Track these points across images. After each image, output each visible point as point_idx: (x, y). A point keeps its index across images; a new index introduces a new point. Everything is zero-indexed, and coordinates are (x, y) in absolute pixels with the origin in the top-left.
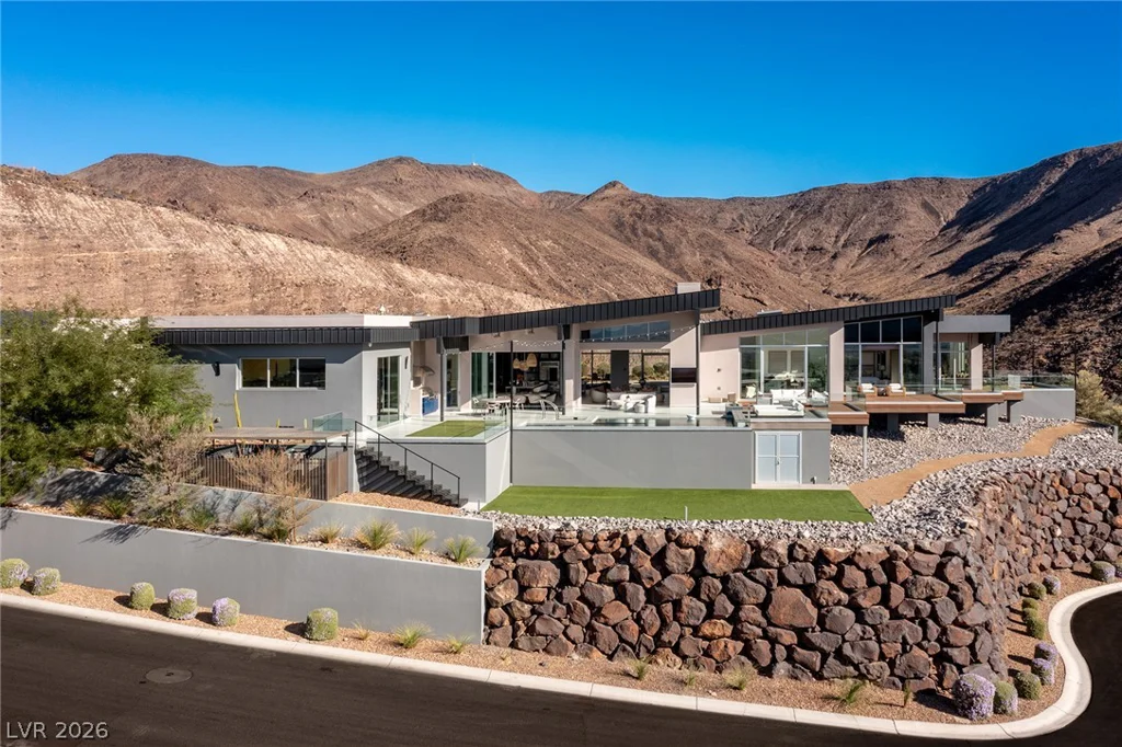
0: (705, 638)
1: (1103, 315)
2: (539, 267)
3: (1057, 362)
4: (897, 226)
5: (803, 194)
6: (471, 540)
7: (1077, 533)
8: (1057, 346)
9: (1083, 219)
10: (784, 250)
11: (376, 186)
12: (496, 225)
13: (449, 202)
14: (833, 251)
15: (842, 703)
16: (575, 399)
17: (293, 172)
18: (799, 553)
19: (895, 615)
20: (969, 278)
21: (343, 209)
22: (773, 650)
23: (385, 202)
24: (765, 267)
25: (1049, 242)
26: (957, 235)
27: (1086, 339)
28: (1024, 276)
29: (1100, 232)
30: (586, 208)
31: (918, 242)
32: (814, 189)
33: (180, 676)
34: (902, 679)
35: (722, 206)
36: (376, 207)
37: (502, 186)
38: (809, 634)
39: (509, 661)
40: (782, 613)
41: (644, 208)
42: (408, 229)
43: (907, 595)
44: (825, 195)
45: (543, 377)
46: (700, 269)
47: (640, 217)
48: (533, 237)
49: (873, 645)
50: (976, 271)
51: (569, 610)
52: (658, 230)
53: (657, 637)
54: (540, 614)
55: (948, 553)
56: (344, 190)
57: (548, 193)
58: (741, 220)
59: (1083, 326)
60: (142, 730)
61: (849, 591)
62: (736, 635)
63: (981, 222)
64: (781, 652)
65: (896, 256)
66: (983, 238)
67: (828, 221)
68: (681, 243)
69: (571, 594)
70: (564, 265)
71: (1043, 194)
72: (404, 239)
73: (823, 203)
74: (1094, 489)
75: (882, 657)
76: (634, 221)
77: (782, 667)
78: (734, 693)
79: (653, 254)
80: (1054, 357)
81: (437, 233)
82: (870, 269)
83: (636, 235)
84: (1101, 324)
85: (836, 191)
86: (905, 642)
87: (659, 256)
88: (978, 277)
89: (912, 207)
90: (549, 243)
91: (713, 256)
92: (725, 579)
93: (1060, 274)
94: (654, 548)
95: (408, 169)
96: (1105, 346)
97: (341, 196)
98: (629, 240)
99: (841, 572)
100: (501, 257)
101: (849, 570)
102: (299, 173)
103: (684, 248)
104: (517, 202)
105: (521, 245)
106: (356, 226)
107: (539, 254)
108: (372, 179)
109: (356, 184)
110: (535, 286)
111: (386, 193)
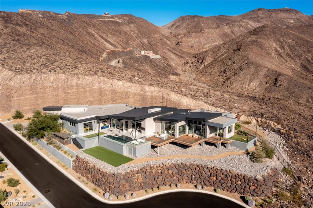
2: (284, 49)
11: (250, 19)
12: (273, 35)
13: (260, 28)
15: (95, 190)
17: (227, 16)
21: (238, 27)
23: (253, 24)
37: (295, 14)
38: (97, 180)
40: (95, 176)
42: (245, 37)
43: (107, 179)
48: (285, 39)
51: (79, 168)
54: (76, 167)
55: (114, 175)
56: (239, 21)
61: (101, 176)
62: (91, 177)
70: (294, 48)
72: (243, 41)
81: (253, 39)
86: (106, 185)
95: (261, 12)
97: (238, 23)
100: (272, 46)
104: (300, 20)
105: (280, 42)
106: (242, 32)
107: (286, 45)
108: (250, 17)
109: (245, 19)
110: (281, 56)
111: (253, 21)
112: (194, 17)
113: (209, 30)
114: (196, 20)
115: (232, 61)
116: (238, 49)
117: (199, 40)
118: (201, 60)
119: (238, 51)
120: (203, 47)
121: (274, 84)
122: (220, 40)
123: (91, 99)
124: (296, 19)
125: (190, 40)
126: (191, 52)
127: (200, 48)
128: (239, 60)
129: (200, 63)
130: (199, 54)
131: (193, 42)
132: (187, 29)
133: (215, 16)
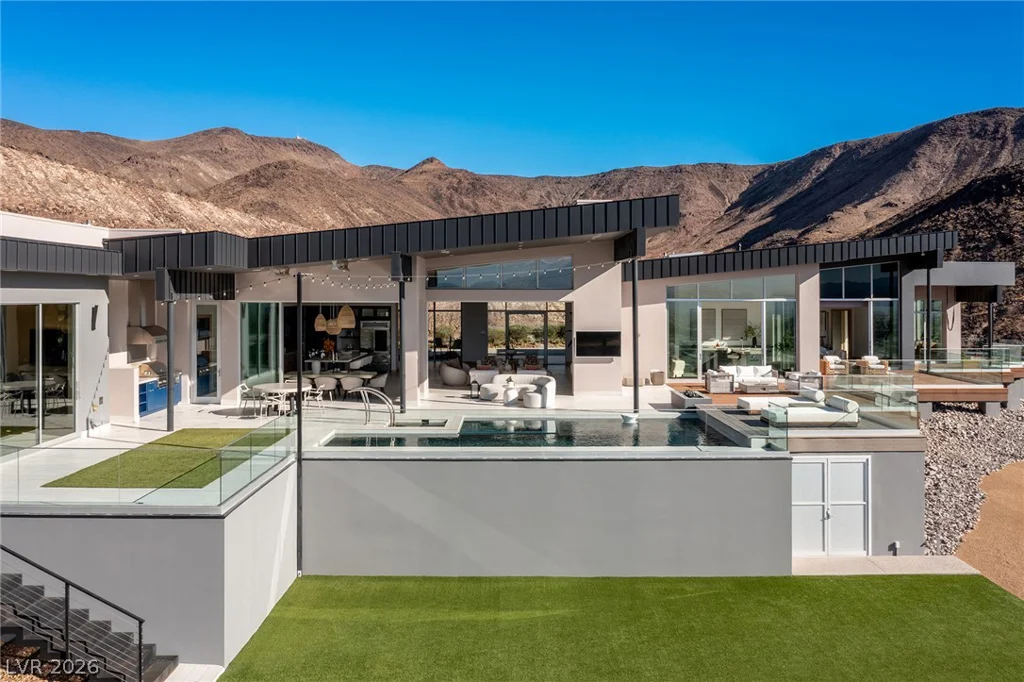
4: (688, 206)
5: (604, 175)
9: (850, 202)
11: (202, 154)
12: (318, 192)
13: (271, 169)
16: (421, 381)
17: (117, 139)
21: (167, 175)
23: (210, 170)
25: (822, 222)
26: (740, 214)
29: (866, 213)
30: (405, 180)
31: (706, 221)
32: (614, 171)
35: (531, 183)
36: (201, 174)
37: (324, 159)
41: (460, 182)
44: (624, 176)
45: (366, 343)
47: (457, 191)
48: (355, 205)
52: (473, 202)
56: (168, 157)
57: (369, 167)
58: (549, 197)
63: (761, 204)
65: (688, 232)
66: (763, 218)
71: (814, 181)
73: (623, 183)
76: (451, 194)
81: (259, 198)
82: (665, 244)
83: (453, 207)
85: (634, 172)
89: (700, 189)
90: (370, 210)
95: (234, 139)
97: (165, 163)
98: (446, 211)
100: (323, 223)
102: (123, 140)
104: (339, 174)
105: (343, 211)
107: (361, 221)
108: (199, 150)
109: (183, 153)
111: (212, 162)
133: (75, 132)
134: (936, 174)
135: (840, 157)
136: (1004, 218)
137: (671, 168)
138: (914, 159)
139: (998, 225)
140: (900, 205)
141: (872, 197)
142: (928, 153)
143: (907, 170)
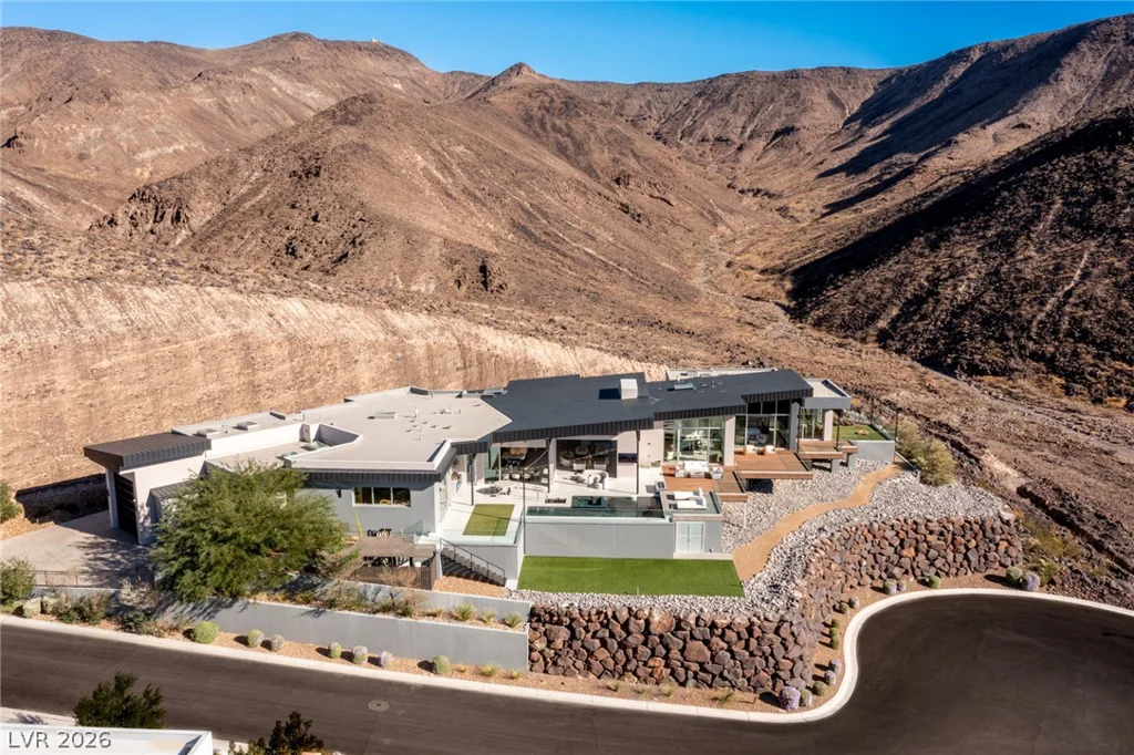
0: (650, 667)
1: (981, 241)
2: (453, 175)
3: (936, 285)
4: (803, 119)
5: (711, 81)
6: (518, 613)
7: (876, 562)
8: (937, 269)
9: (979, 121)
10: (691, 141)
11: (273, 65)
12: (407, 129)
13: (359, 103)
14: (738, 142)
15: (720, 702)
17: (183, 48)
18: (702, 623)
19: (752, 654)
20: (868, 178)
21: (241, 92)
22: (686, 674)
23: (284, 83)
24: (673, 165)
25: (946, 146)
26: (860, 129)
27: (963, 265)
28: (919, 183)
29: (995, 137)
30: (492, 98)
31: (821, 135)
32: (723, 76)
33: (384, 706)
34: (754, 687)
35: (629, 91)
36: (275, 89)
37: (403, 66)
38: (706, 666)
39: (545, 683)
40: (691, 654)
41: (552, 101)
42: (319, 132)
43: (759, 644)
44: (733, 83)
46: (608, 167)
47: (548, 110)
48: (446, 142)
49: (740, 671)
50: (875, 171)
51: (576, 653)
52: (567, 125)
53: (624, 667)
54: (560, 656)
55: (782, 621)
56: (240, 71)
57: (452, 73)
58: (649, 107)
59: (962, 251)
60: (387, 741)
61: (728, 643)
62: (667, 666)
63: (884, 117)
64: (691, 674)
65: (801, 149)
67: (736, 110)
68: (589, 139)
69: (577, 644)
70: (477, 172)
71: (946, 90)
73: (731, 91)
74: (890, 534)
75: (744, 676)
76: (543, 115)
77: (691, 682)
78: (666, 698)
79: (561, 151)
80: (934, 280)
81: (349, 138)
82: (775, 162)
83: (545, 130)
84: (979, 249)
85: (744, 78)
86: (756, 669)
87: (569, 153)
88: (876, 178)
89: (818, 98)
90: (461, 148)
91: (622, 154)
92: (661, 636)
93: (950, 188)
94: (622, 620)
95: (304, 46)
96: (980, 273)
97: (238, 79)
98: (538, 135)
99: (724, 633)
100: (415, 165)
101: (728, 632)
102: (190, 50)
103: (593, 145)
104: (420, 83)
105: (434, 151)
106: (256, 111)
107: (453, 161)
108: (268, 58)
109: (252, 63)
110: (450, 196)
111: (284, 74)
112: (53, 36)
113: (137, 94)
114: (65, 48)
115: (304, 215)
116: (310, 172)
117: (107, 131)
118: (170, 212)
119: (312, 179)
120: (129, 161)
121: (481, 286)
122: (189, 135)
123: (215, 387)
124: (408, 81)
125: (67, 129)
126: (86, 178)
127: (120, 162)
128: (331, 209)
129: (169, 222)
130: (156, 188)
131: (81, 137)
132: (34, 84)
133: (138, 43)
134: (1080, 88)
135: (978, 61)
136: (1112, 170)
137: (786, 72)
138: (1058, 70)
139: (1104, 178)
140: (1034, 126)
141: (1005, 115)
142: (1074, 62)
143: (1048, 83)
